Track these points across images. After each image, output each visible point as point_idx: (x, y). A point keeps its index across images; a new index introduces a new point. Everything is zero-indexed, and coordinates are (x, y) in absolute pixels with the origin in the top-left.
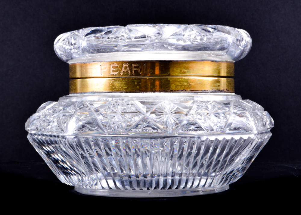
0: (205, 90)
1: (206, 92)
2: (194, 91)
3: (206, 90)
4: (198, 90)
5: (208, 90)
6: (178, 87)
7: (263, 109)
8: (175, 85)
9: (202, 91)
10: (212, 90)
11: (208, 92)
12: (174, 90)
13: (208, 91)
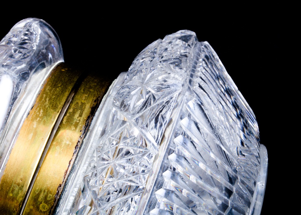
0: (76, 148)
1: (79, 146)
2: (68, 169)
3: (77, 145)
4: (70, 161)
5: (79, 142)
6: (48, 199)
7: (159, 41)
8: (43, 204)
9: (75, 155)
10: (82, 132)
11: (83, 142)
12: (52, 208)
13: (81, 141)
